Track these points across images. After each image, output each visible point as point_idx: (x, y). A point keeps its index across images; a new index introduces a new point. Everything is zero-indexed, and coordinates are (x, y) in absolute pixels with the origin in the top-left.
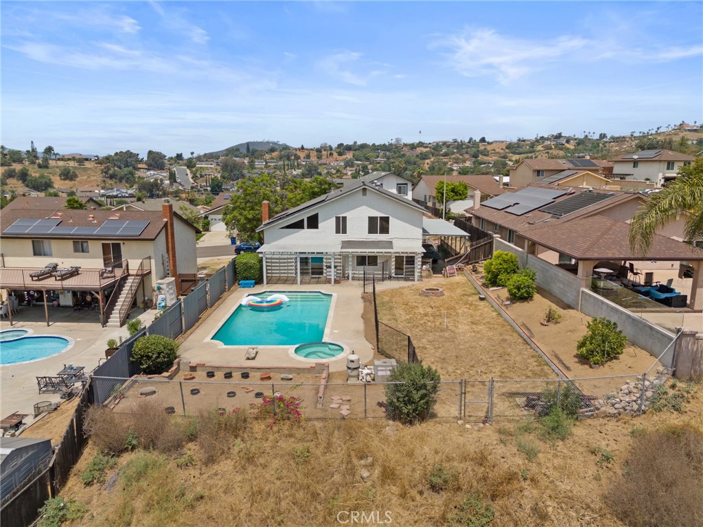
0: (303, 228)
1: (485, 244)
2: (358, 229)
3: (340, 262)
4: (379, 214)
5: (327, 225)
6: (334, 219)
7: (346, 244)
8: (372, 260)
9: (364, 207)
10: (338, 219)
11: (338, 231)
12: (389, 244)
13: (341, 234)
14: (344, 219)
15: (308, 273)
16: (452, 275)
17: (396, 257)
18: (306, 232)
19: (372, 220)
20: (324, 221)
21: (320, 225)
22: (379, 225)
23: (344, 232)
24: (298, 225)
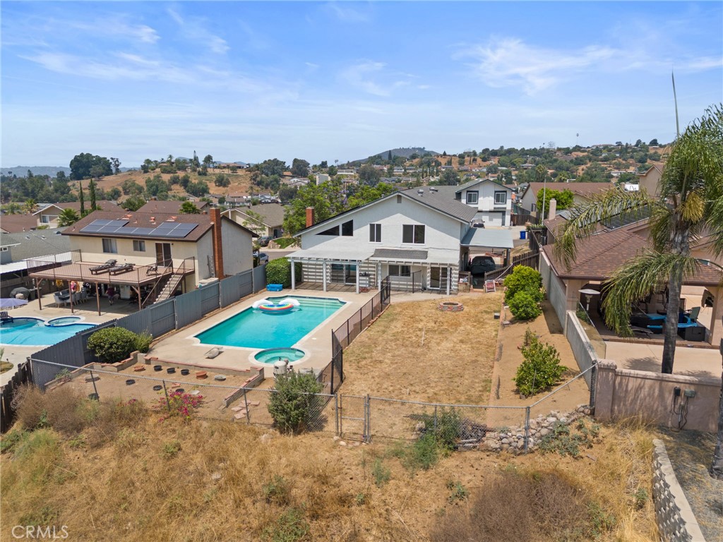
0: (338, 235)
1: (530, 258)
2: (392, 238)
3: (374, 271)
4: (414, 223)
5: (362, 232)
6: (369, 226)
7: (380, 252)
8: (406, 270)
9: (399, 215)
10: (372, 226)
11: (372, 239)
12: (424, 254)
13: (375, 242)
14: (379, 226)
15: (342, 280)
16: (491, 290)
17: (432, 268)
18: (341, 239)
19: (407, 229)
20: (358, 228)
21: (354, 232)
22: (414, 234)
23: (379, 239)
24: (333, 232)
